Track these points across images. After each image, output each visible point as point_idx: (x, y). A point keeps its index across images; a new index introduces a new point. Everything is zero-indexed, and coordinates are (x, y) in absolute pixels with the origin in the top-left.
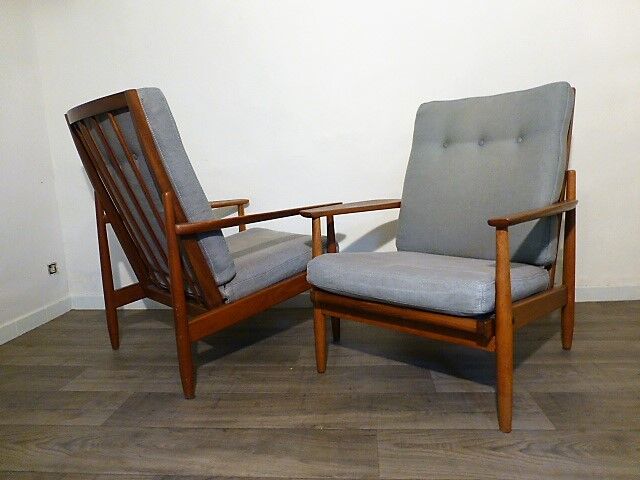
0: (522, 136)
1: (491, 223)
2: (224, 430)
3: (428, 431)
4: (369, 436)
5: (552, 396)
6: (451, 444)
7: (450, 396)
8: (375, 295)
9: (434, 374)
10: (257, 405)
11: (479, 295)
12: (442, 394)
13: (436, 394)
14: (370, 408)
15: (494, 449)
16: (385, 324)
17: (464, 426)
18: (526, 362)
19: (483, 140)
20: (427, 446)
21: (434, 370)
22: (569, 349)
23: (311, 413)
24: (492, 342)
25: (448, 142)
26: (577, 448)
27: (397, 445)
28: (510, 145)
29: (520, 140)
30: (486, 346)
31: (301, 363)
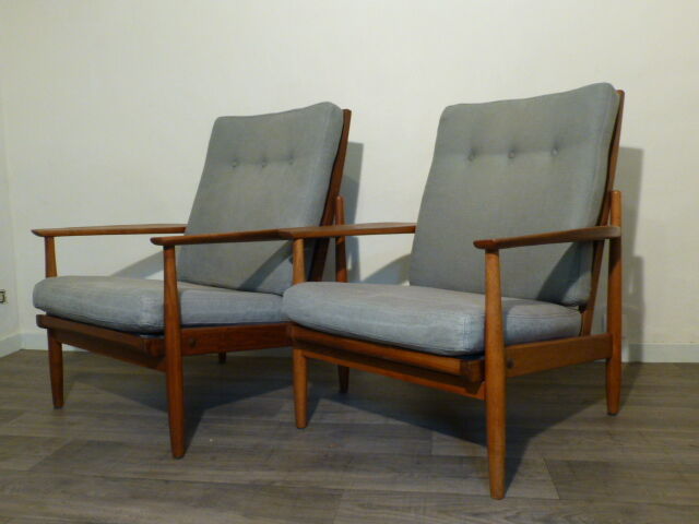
0: (556, 147)
1: (479, 245)
2: (167, 482)
3: (405, 493)
4: (334, 496)
5: (570, 464)
6: (425, 508)
7: (448, 459)
8: (353, 330)
9: (436, 435)
10: (213, 459)
11: (460, 329)
12: (438, 456)
13: (431, 456)
14: (346, 468)
15: (476, 515)
16: (395, 374)
17: (449, 491)
18: (556, 427)
19: (514, 151)
20: (397, 509)
21: (437, 430)
22: (615, 415)
23: (272, 469)
24: (482, 388)
25: (474, 153)
26: (576, 518)
27: (362, 506)
28: (543, 158)
29: (555, 152)
30: (476, 393)
31: (280, 417)
